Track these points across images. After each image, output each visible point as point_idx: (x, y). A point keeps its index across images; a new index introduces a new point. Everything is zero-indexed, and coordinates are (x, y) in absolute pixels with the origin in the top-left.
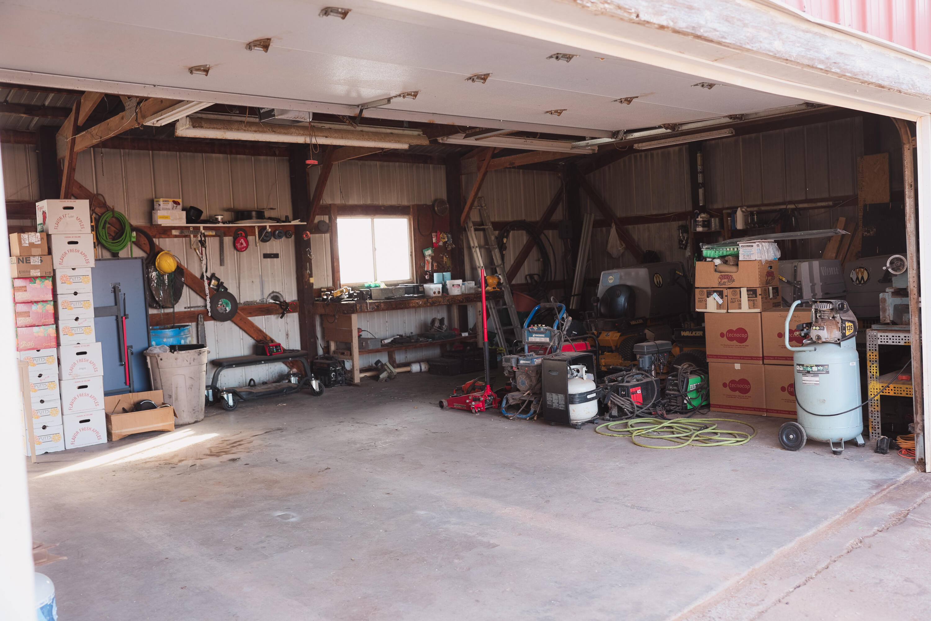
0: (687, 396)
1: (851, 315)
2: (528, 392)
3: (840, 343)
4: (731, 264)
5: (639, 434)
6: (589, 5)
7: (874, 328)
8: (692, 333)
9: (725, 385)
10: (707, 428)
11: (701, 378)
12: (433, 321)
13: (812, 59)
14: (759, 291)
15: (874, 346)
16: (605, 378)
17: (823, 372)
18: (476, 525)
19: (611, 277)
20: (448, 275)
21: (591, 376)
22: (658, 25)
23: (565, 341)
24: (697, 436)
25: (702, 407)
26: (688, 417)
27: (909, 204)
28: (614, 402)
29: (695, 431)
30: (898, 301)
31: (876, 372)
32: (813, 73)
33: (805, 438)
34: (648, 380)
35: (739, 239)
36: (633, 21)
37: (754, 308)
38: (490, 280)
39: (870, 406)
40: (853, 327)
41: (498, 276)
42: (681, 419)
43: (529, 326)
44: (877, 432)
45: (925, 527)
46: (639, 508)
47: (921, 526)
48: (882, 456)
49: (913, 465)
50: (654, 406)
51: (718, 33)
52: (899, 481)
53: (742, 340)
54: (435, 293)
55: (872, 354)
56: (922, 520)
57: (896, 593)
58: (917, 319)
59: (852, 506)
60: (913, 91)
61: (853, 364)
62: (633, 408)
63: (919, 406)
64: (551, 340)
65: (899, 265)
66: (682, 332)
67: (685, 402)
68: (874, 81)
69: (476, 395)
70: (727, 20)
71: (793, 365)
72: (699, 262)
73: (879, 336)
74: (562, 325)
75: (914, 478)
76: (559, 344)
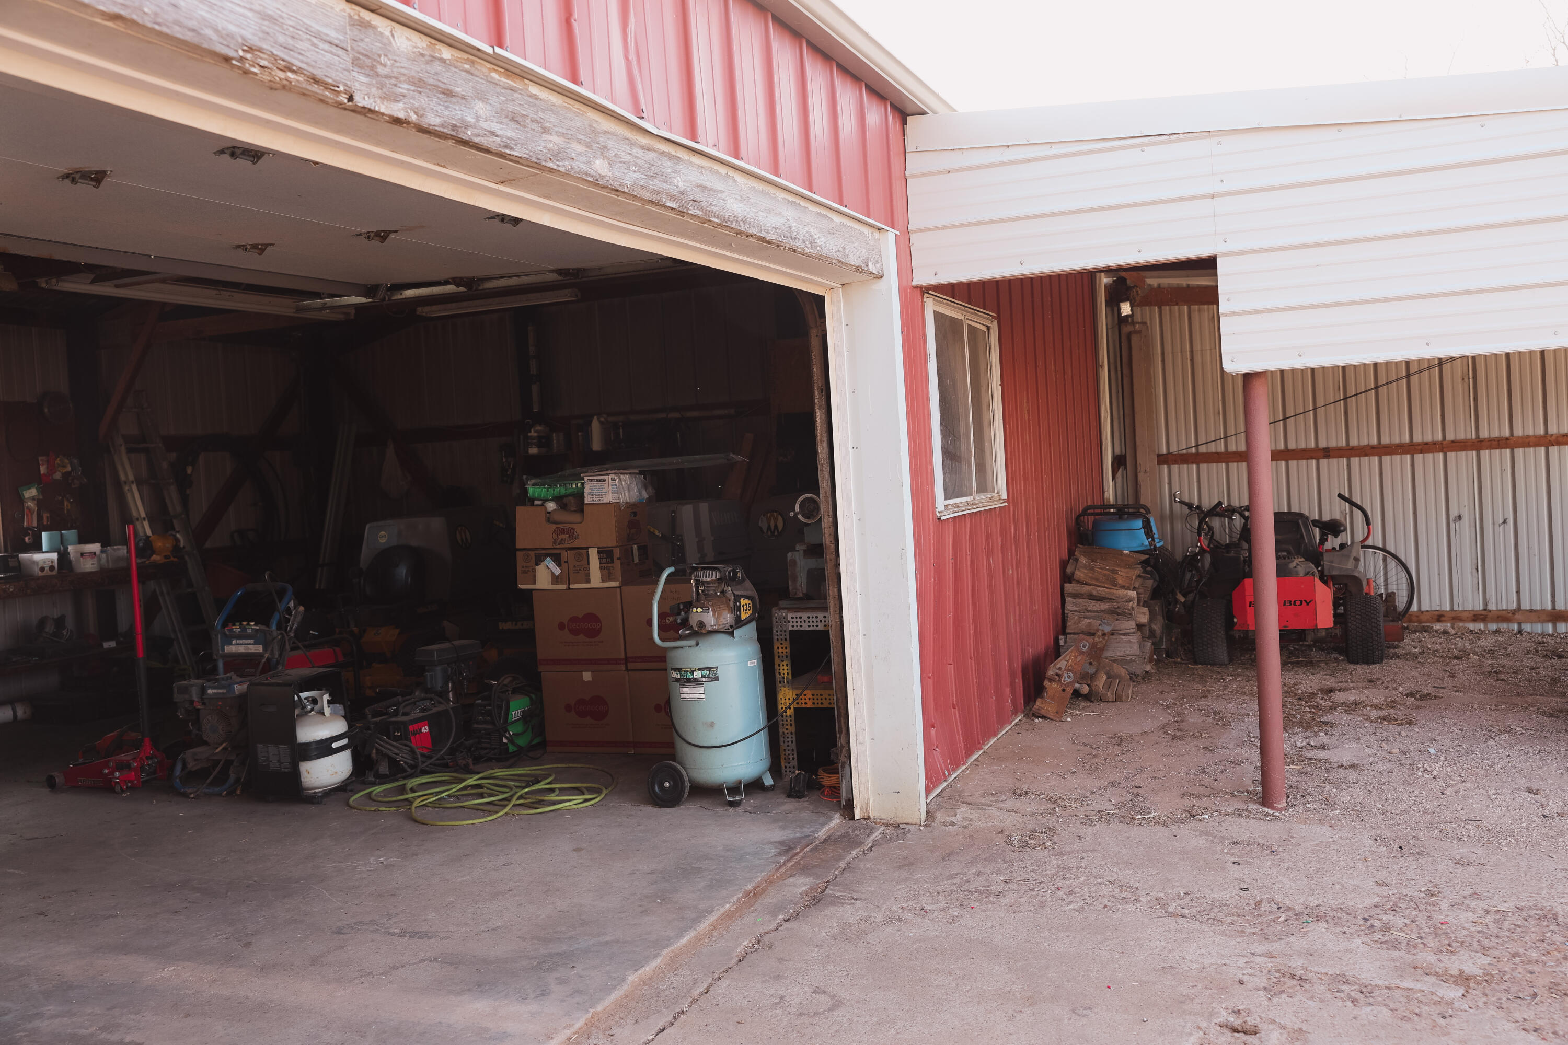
0: (507, 731)
1: (748, 587)
2: (224, 744)
3: (733, 631)
4: (573, 509)
5: (425, 802)
6: (256, 70)
7: (782, 606)
8: (516, 624)
9: (568, 708)
10: (538, 782)
11: (531, 699)
12: (42, 622)
13: (658, 193)
14: (617, 553)
15: (783, 633)
16: (367, 710)
17: (710, 679)
18: (99, 1012)
19: (383, 533)
20: (71, 534)
21: (340, 708)
22: (390, 116)
23: (292, 649)
24: (521, 797)
25: (532, 747)
26: (509, 767)
27: (820, 418)
28: (382, 751)
29: (517, 790)
30: (812, 563)
31: (788, 674)
32: (660, 213)
33: (687, 784)
34: (441, 708)
35: (584, 470)
36: (343, 106)
37: (610, 580)
38: (158, 544)
39: (780, 726)
40: (751, 605)
41: (175, 536)
42: (496, 770)
43: (224, 625)
44: (791, 765)
45: (847, 904)
46: (414, 934)
47: (843, 903)
48: (797, 802)
49: (837, 812)
50: (452, 751)
51: (498, 139)
52: (817, 838)
53: (593, 633)
54: (42, 569)
55: (780, 647)
56: (844, 894)
57: (801, 1014)
58: (836, 590)
59: (750, 887)
60: (812, 251)
61: (752, 663)
62: (415, 758)
63: (843, 721)
64: (265, 649)
65: (812, 509)
66: (500, 623)
67: (505, 741)
68: (754, 232)
69: (124, 758)
70: (513, 119)
71: (666, 670)
72: (522, 508)
73: (789, 618)
74: (288, 620)
75: (838, 831)
76: (280, 655)
